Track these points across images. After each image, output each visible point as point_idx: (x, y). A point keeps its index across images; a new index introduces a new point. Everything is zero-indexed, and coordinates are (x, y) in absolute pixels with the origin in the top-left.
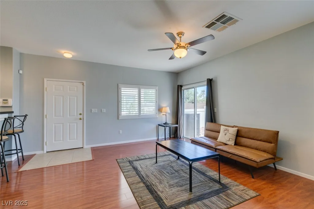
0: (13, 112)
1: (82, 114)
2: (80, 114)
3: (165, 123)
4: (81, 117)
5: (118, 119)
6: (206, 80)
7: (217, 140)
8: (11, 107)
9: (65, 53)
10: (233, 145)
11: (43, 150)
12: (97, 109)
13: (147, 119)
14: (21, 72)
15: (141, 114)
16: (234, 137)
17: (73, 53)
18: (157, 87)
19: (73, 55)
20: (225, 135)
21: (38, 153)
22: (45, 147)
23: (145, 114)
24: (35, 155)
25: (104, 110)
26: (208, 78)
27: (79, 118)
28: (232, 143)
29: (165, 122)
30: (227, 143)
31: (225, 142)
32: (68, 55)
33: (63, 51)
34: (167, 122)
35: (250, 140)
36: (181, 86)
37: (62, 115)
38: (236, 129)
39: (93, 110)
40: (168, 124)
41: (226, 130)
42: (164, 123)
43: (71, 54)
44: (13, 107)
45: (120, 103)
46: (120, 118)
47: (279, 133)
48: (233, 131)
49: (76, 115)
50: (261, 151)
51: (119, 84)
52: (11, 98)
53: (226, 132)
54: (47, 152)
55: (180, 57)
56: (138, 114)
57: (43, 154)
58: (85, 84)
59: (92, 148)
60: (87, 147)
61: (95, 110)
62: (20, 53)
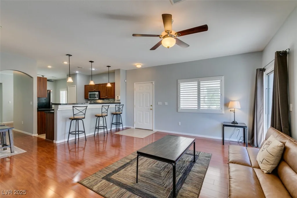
0: (120, 103)
2: (151, 106)
3: (233, 122)
4: (151, 107)
5: (177, 112)
8: (120, 100)
9: (137, 65)
11: (134, 126)
12: (161, 103)
13: (209, 115)
14: (126, 81)
15: (201, 108)
16: (272, 159)
17: (142, 64)
18: (223, 77)
19: (142, 66)
21: (132, 127)
23: (211, 109)
24: (131, 128)
25: (166, 103)
27: (150, 108)
32: (139, 66)
33: (136, 64)
34: (236, 120)
37: (142, 106)
40: (237, 123)
41: (268, 143)
45: (179, 97)
46: (179, 111)
48: (273, 147)
49: (149, 106)
51: (178, 80)
52: (120, 95)
53: (265, 146)
55: (168, 47)
56: (197, 108)
57: (134, 129)
58: (154, 84)
59: (158, 132)
60: (155, 130)
61: (160, 103)
62: (126, 71)
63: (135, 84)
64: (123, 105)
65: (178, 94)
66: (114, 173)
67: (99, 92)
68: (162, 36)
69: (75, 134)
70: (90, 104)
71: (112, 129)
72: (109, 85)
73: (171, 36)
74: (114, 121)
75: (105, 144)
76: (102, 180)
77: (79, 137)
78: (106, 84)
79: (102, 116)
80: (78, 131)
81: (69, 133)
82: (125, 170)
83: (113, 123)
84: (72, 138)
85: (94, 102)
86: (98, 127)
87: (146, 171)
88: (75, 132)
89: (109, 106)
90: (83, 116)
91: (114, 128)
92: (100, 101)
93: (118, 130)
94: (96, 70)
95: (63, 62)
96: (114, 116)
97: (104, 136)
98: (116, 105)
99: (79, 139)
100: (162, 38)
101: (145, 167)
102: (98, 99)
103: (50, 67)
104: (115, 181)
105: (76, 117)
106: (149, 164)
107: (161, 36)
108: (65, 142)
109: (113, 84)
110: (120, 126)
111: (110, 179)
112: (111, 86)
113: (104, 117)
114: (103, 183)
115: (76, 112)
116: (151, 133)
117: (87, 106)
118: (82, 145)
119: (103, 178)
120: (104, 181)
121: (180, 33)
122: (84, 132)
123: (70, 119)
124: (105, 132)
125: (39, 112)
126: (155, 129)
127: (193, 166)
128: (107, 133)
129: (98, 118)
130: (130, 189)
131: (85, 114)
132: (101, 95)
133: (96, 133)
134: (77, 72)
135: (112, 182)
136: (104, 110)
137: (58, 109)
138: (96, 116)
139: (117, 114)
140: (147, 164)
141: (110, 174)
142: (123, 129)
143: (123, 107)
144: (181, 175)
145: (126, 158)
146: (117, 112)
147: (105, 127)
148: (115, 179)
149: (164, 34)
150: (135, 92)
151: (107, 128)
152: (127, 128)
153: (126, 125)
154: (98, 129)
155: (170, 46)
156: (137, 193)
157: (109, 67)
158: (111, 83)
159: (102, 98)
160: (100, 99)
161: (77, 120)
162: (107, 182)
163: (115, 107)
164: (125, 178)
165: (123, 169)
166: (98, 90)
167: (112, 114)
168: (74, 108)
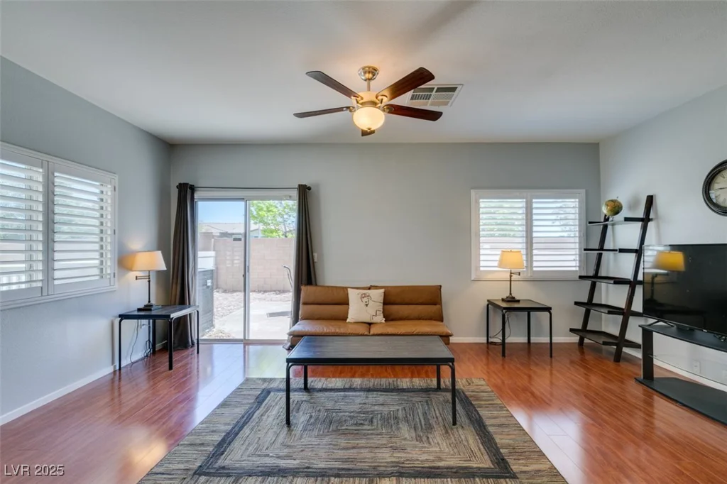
3: (147, 305)
6: (297, 187)
7: (348, 320)
10: (383, 321)
15: (56, 282)
16: (380, 307)
20: (367, 305)
26: (304, 184)
28: (380, 319)
29: (147, 303)
30: (372, 321)
31: (368, 320)
34: (153, 302)
35: (406, 306)
36: (193, 189)
38: (383, 290)
41: (364, 296)
42: (142, 306)
47: (442, 289)
48: (377, 295)
50: (426, 319)
53: (365, 299)
55: (368, 129)
56: (40, 284)
66: (475, 471)
76: (521, 472)
104: (491, 451)
111: (498, 464)
114: (520, 464)
119: (513, 476)
120: (515, 468)
135: (501, 453)
141: (485, 474)
148: (486, 457)
162: (511, 461)
164: (466, 444)
165: (438, 468)
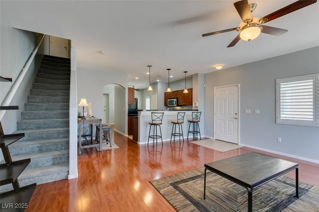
0: (198, 110)
1: (237, 114)
2: (236, 114)
4: (236, 116)
5: (276, 123)
8: (197, 107)
9: (217, 66)
11: (213, 137)
12: (250, 110)
14: (204, 86)
19: (223, 67)
21: (211, 138)
22: (215, 135)
25: (257, 111)
27: (235, 117)
32: (219, 67)
33: (215, 66)
37: (223, 114)
39: (247, 111)
43: (221, 66)
44: (198, 107)
45: (278, 104)
46: (278, 122)
49: (232, 114)
51: (276, 80)
52: (197, 102)
54: (216, 139)
55: (249, 40)
56: (312, 120)
57: (214, 140)
58: (239, 87)
59: (244, 147)
60: (241, 145)
61: (248, 111)
62: (205, 74)
63: (215, 88)
64: (201, 112)
65: (277, 99)
66: (182, 182)
67: (177, 98)
68: (240, 28)
69: (153, 138)
70: (170, 110)
71: (189, 137)
72: (186, 91)
73: (254, 25)
74: (191, 129)
75: (181, 152)
76: (169, 186)
77: (157, 142)
78: (183, 90)
79: (178, 123)
80: (157, 136)
81: (149, 136)
82: (194, 183)
83: (190, 131)
84: (151, 142)
85: (173, 108)
86: (175, 134)
87: (218, 190)
88: (154, 136)
89: (185, 113)
90: (160, 122)
91: (191, 136)
92: (178, 108)
93: (195, 139)
94: (174, 76)
95: (146, 73)
96: (191, 123)
97: (180, 143)
98: (192, 112)
99: (157, 143)
100: (241, 30)
101: (218, 185)
102: (176, 105)
103: (137, 78)
104: (182, 191)
105: (154, 122)
106: (223, 183)
107: (238, 28)
108: (145, 144)
109: (191, 90)
110: (197, 135)
111: (177, 187)
112: (188, 92)
113: (180, 124)
114: (170, 188)
115: (154, 118)
116: (235, 147)
117: (164, 113)
118: (159, 149)
119: (171, 184)
120: (171, 187)
121: (267, 18)
122: (161, 137)
123: (150, 124)
124: (181, 140)
125: (129, 117)
126: (241, 143)
127: (294, 203)
128: (184, 141)
129: (175, 124)
130: (195, 203)
131: (162, 120)
132: (179, 102)
133: (173, 139)
134: (158, 81)
135: (179, 191)
136: (180, 117)
137: (141, 115)
138: (172, 123)
139: (194, 122)
140: (222, 182)
141: (178, 182)
142: (201, 139)
143: (201, 114)
144: (268, 208)
145: (198, 170)
146: (194, 120)
147: (181, 135)
148: (182, 188)
149: (242, 24)
150: (215, 97)
151: (183, 135)
152: (205, 138)
153: (205, 135)
154: (175, 136)
155: (252, 38)
156: (202, 209)
157: (186, 72)
158: (188, 90)
159: (180, 104)
160: (178, 105)
161: (155, 126)
162: (174, 189)
163: (192, 114)
164: (192, 191)
165: (192, 180)
166: (176, 97)
167: (189, 121)
168: (153, 114)
